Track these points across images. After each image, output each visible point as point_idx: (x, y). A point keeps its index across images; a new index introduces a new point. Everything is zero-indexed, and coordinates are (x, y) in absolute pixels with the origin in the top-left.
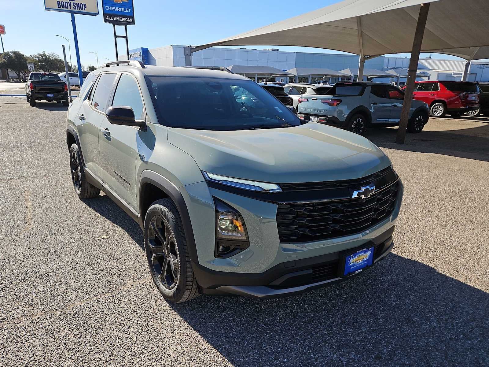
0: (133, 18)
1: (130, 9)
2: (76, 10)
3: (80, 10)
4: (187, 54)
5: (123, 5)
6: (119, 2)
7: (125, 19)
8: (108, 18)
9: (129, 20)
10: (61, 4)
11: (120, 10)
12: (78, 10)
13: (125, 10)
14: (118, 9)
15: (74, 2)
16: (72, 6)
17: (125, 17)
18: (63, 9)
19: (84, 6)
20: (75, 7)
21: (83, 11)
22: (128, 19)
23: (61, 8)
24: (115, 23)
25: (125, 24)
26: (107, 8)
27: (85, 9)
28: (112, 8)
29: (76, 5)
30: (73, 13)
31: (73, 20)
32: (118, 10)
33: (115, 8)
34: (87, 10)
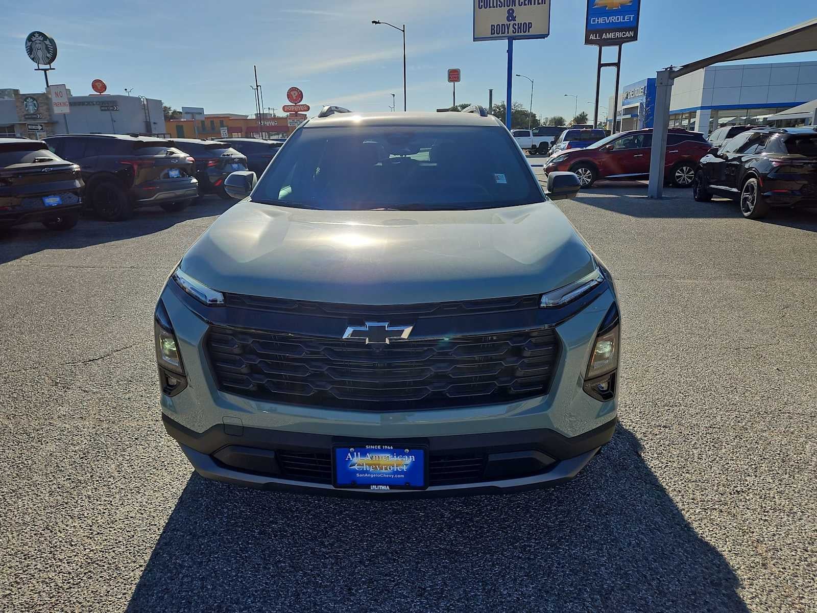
0: (635, 29)
1: (632, 16)
2: (517, 34)
3: (522, 34)
4: (661, 83)
5: (622, 10)
6: (615, 7)
7: (619, 35)
8: (592, 37)
9: (627, 34)
10: (495, 29)
11: (615, 20)
12: (520, 34)
13: (624, 19)
14: (613, 18)
15: (515, 22)
16: (511, 29)
17: (620, 30)
18: (498, 35)
19: (529, 25)
20: (515, 29)
21: (527, 33)
22: (627, 32)
23: (496, 35)
24: (602, 43)
25: (619, 42)
26: (594, 21)
27: (529, 30)
28: (601, 20)
29: (516, 27)
30: (511, 40)
31: (510, 52)
32: (611, 21)
33: (606, 18)
34: (532, 32)
